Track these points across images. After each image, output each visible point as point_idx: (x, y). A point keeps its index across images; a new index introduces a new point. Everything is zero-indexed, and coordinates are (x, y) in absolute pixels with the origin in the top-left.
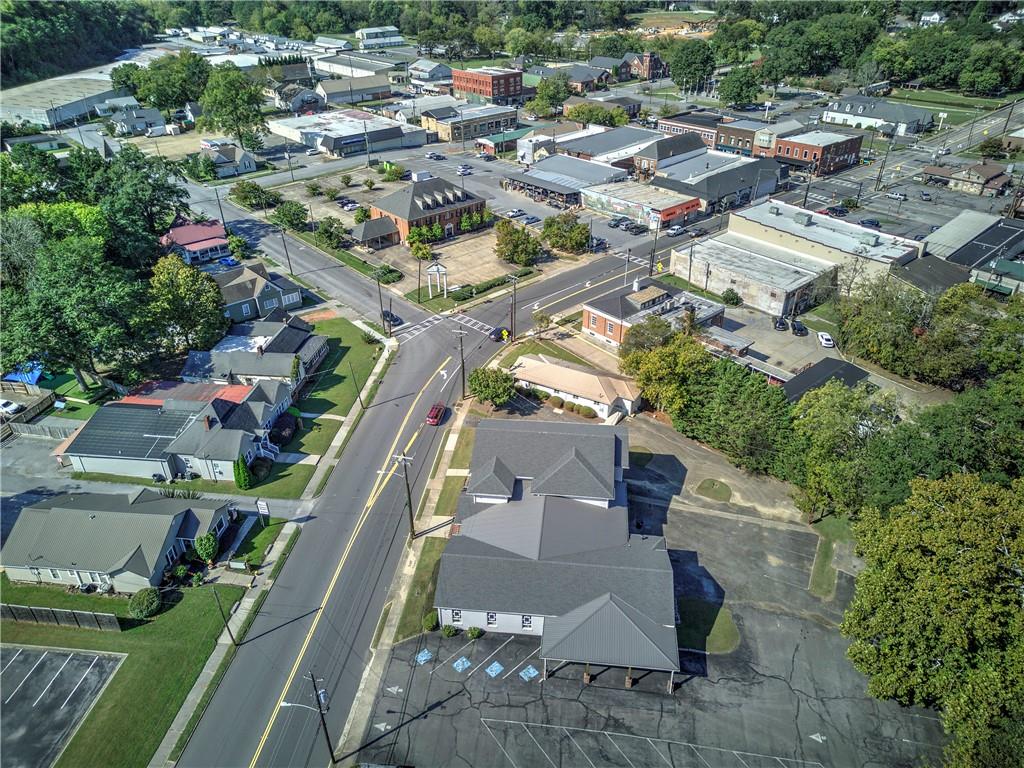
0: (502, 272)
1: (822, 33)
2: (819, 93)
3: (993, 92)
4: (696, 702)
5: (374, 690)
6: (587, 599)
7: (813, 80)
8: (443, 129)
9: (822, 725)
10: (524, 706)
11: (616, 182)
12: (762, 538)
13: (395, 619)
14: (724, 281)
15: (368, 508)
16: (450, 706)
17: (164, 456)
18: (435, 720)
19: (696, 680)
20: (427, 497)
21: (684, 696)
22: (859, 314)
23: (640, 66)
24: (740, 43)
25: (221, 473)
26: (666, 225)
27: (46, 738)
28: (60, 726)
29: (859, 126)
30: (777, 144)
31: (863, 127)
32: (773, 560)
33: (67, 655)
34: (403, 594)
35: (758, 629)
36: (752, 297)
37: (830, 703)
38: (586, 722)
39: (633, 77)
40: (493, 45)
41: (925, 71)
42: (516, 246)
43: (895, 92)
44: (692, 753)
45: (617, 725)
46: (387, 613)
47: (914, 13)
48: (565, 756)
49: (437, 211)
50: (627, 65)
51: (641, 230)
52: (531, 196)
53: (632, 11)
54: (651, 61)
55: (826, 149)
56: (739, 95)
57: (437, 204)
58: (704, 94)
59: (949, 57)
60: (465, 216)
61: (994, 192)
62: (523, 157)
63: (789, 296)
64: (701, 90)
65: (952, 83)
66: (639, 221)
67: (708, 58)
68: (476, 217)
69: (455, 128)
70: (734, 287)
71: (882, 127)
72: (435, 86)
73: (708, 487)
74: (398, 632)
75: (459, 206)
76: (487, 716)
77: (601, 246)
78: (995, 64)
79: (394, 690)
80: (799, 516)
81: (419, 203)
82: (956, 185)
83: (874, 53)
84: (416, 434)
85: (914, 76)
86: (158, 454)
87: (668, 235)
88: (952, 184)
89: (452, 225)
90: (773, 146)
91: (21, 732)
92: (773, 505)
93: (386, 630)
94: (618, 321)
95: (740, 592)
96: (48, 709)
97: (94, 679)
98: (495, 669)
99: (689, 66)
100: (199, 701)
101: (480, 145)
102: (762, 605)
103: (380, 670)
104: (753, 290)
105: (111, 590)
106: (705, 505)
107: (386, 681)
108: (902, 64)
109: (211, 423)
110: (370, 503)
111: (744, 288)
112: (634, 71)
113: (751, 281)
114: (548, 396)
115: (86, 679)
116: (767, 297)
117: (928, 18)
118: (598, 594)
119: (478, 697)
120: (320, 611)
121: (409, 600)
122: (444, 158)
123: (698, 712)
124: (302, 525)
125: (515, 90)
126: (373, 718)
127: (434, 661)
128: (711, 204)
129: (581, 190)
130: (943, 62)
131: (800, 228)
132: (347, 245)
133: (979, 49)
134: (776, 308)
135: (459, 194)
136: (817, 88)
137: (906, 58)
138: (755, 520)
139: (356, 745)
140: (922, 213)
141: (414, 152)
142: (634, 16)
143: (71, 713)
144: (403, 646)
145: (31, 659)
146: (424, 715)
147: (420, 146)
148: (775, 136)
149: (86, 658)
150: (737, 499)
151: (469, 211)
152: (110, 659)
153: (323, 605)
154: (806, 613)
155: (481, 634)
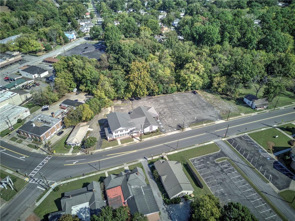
5: (171, 132)
13: (159, 136)
14: (13, 120)
16: (168, 125)
27: (206, 159)
28: (203, 159)
33: (196, 167)
36: (22, 116)
38: (161, 115)
70: (18, 118)
74: (161, 134)
79: (170, 130)
91: (208, 162)
96: (203, 162)
97: (195, 160)
98: (160, 123)
103: (169, 133)
107: (170, 132)
110: (136, 151)
113: (19, 114)
116: (25, 113)
119: (165, 123)
121: (155, 135)
124: (147, 158)
126: (175, 131)
127: (163, 129)
139: (179, 130)
143: (201, 159)
144: (163, 133)
145: (200, 172)
146: (171, 127)
149: (194, 164)
152: (191, 161)
153: (163, 144)
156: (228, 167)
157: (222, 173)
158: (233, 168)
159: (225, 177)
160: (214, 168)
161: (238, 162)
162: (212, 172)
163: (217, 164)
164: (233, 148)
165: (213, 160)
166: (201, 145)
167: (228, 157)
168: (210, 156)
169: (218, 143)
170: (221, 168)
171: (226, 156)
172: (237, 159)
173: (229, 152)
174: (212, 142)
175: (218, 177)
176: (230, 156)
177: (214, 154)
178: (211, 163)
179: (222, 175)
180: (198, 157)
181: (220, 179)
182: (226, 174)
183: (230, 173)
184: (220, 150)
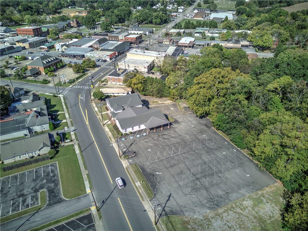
0: (77, 75)
1: (118, 12)
2: (124, 27)
3: (160, 24)
4: (174, 128)
5: (118, 147)
6: (149, 119)
7: (120, 24)
8: (26, 45)
9: (192, 124)
10: (147, 138)
11: (92, 51)
12: (168, 106)
13: (112, 137)
14: (133, 67)
15: (88, 124)
16: (135, 143)
17: (26, 128)
18: (133, 146)
19: (172, 125)
20: (100, 119)
21: (171, 128)
22: (164, 66)
23: (74, 24)
24: (98, 16)
25: (44, 128)
26: (111, 59)
27: (53, 179)
28: (54, 176)
29: (138, 33)
30: (125, 38)
31: (139, 33)
32: (172, 109)
33: (41, 168)
34: (110, 133)
35: (176, 117)
36: (140, 69)
37: (192, 122)
38: (159, 136)
39: (72, 27)
40: (20, 21)
41: (145, 20)
42: (79, 68)
43: (140, 26)
44: (177, 134)
45: (164, 135)
46: (109, 137)
47: (135, 7)
48: (159, 141)
49: (50, 64)
50: (69, 23)
51: (105, 61)
52: (70, 58)
53: (59, 9)
54: (76, 22)
55: (136, 38)
56: (107, 29)
57: (49, 62)
58: (95, 29)
59: (149, 16)
60: (58, 64)
61: (172, 43)
62: (58, 50)
63: (148, 67)
64: (94, 29)
65: (151, 22)
66: (104, 59)
67: (94, 20)
68: (61, 64)
69: (30, 44)
70: (136, 68)
71: (143, 33)
72: (10, 34)
73: (154, 102)
74: (115, 138)
75: (55, 61)
76: (142, 142)
77: (99, 66)
78: (159, 17)
79: (121, 145)
80: (171, 102)
81: (45, 62)
82: (164, 43)
83: (133, 16)
84: (86, 110)
85: (143, 22)
86: (24, 128)
87: (113, 61)
88: (164, 42)
89: (55, 67)
90: (124, 39)
91: (45, 181)
92: (166, 101)
93: (112, 139)
94: (118, 77)
95: (169, 114)
96: (47, 176)
97: (53, 168)
98: (138, 136)
99: (89, 22)
100: (82, 162)
101: (42, 48)
102: (174, 115)
103: (116, 144)
104: (140, 68)
105: (39, 155)
106: (155, 105)
107: (119, 145)
108: (140, 19)
109: (37, 116)
110: (87, 123)
111: (138, 67)
112: (72, 25)
113: (139, 66)
114: (111, 96)
115: (51, 169)
116: (143, 68)
117: (138, 8)
118: (151, 117)
119: (138, 140)
120: (95, 142)
122: (33, 53)
123: (175, 129)
124: (75, 132)
125: (40, 33)
126: (122, 150)
127: (126, 139)
128: (118, 53)
129: (84, 54)
130: (148, 18)
131: (143, 54)
132: (25, 77)
133: (155, 14)
134: (146, 70)
135: (54, 58)
136: (122, 26)
137: (140, 17)
138: (165, 104)
139: (122, 154)
140: (161, 49)
141: (20, 52)
142: (60, 10)
143: (54, 174)
146: (131, 146)
147: (21, 51)
148: (123, 36)
149: (47, 166)
150: (160, 102)
151: (58, 62)
152: (53, 164)
153: (94, 140)
154: (181, 113)
155: (131, 133)
156: (25, 204)
157: (17, 195)
158: (19, 210)
159: (10, 197)
160: (32, 187)
161: (28, 220)
162: (24, 184)
163: (36, 191)
164: (64, 219)
165: (46, 187)
166: (85, 177)
167: (46, 208)
168: (56, 185)
169: (83, 199)
170: (26, 195)
171: (50, 205)
172: (37, 220)
173: (56, 211)
174: (88, 191)
175: (13, 190)
176: (48, 211)
177: (59, 190)
178: (41, 185)
179: (15, 194)
180: (58, 170)
181: (9, 191)
182: (13, 200)
183: (12, 205)
184: (67, 199)
